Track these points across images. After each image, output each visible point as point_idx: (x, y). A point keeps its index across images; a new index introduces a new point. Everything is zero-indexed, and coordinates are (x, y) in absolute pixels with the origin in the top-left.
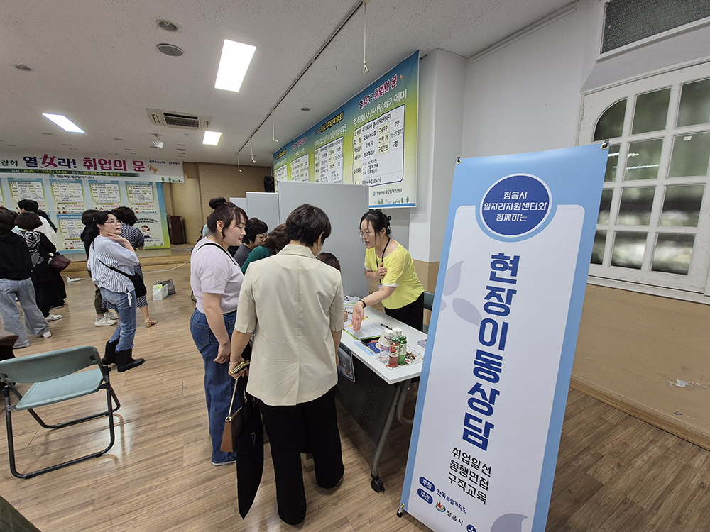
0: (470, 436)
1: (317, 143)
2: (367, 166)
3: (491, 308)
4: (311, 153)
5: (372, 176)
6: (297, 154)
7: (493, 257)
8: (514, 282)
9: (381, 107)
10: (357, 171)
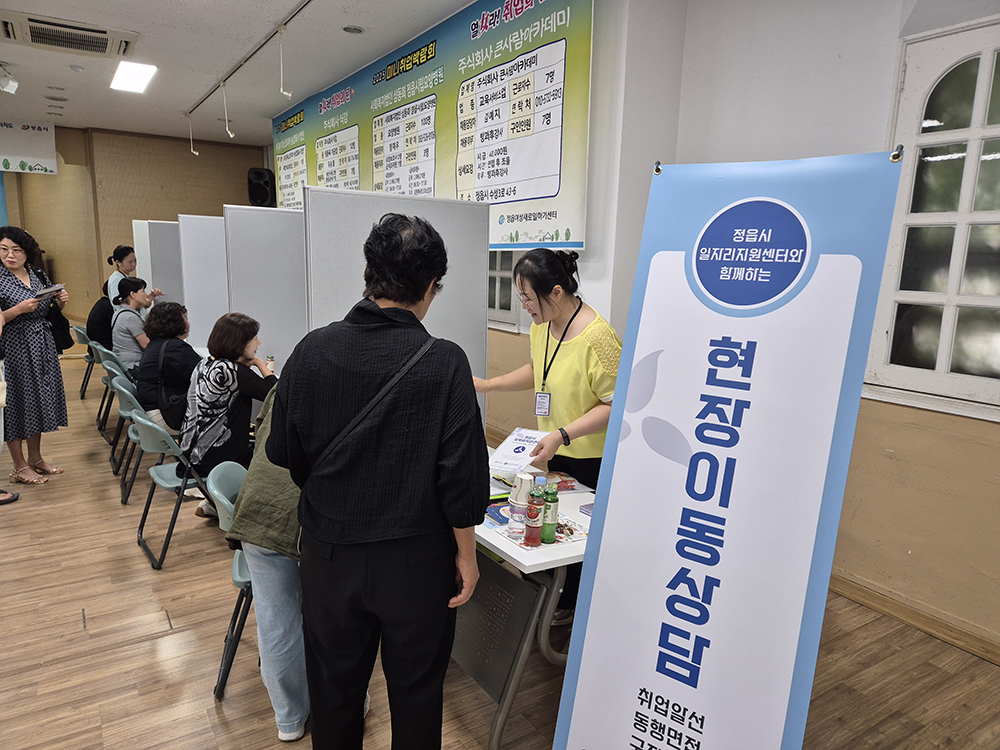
0: (669, 666)
1: (377, 104)
2: (486, 161)
3: (708, 433)
4: (365, 125)
5: (497, 183)
6: (331, 123)
7: (713, 343)
8: (746, 387)
9: (516, 40)
10: (466, 170)
